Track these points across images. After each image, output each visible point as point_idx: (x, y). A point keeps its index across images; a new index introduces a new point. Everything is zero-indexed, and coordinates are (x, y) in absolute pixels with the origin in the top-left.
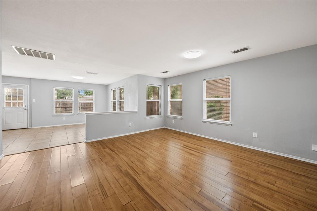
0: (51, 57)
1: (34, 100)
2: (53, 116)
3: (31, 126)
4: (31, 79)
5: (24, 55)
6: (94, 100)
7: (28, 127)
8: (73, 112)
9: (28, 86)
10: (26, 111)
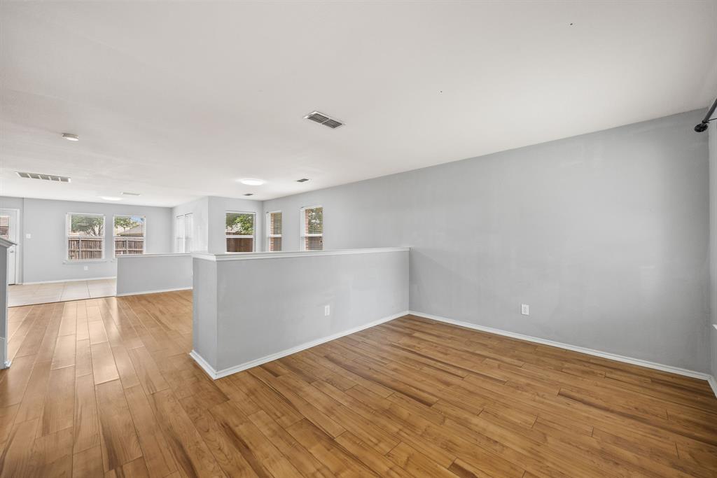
0: (65, 180)
1: (28, 236)
2: (64, 263)
3: (23, 281)
4: (23, 198)
5: (26, 178)
6: (145, 235)
7: (17, 283)
8: (103, 257)
9: (18, 210)
10: (14, 253)
